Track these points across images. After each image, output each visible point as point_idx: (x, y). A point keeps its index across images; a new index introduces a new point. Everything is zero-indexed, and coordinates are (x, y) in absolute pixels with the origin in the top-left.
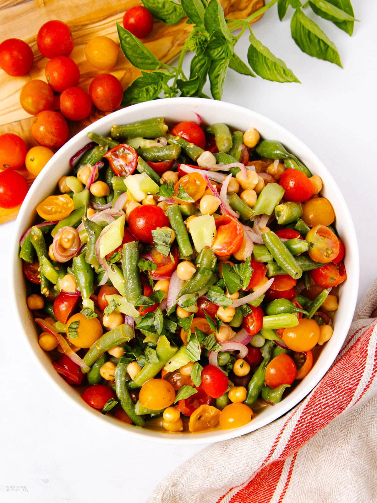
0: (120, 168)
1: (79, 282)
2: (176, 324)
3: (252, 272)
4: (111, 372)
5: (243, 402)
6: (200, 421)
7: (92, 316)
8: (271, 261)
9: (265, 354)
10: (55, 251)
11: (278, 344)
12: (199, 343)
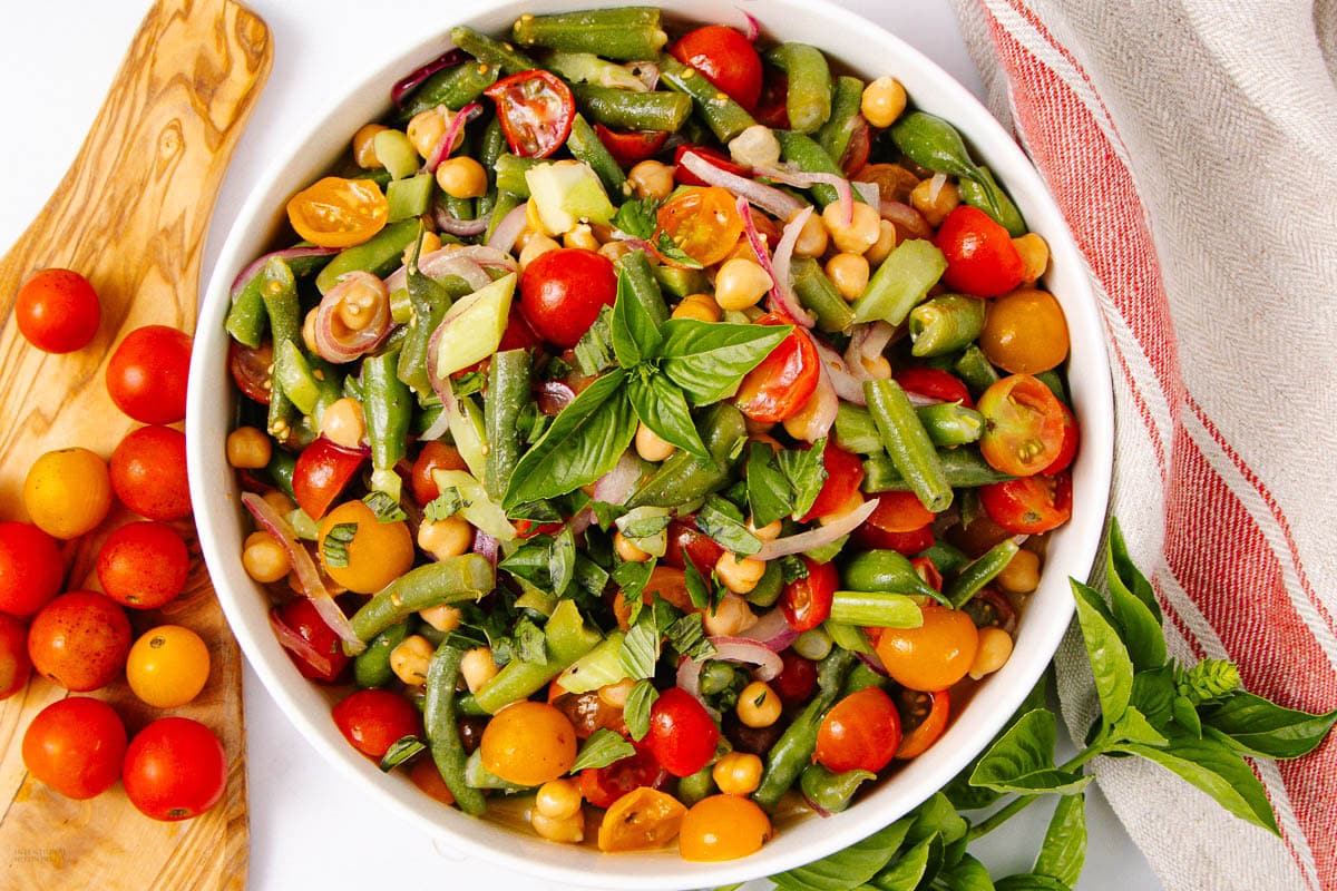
0: (523, 133)
1: (373, 423)
2: (608, 575)
3: (824, 479)
4: (420, 665)
5: (750, 796)
6: (630, 828)
7: (393, 517)
8: (878, 452)
9: (827, 681)
10: (322, 335)
11: (865, 659)
12: (657, 633)
